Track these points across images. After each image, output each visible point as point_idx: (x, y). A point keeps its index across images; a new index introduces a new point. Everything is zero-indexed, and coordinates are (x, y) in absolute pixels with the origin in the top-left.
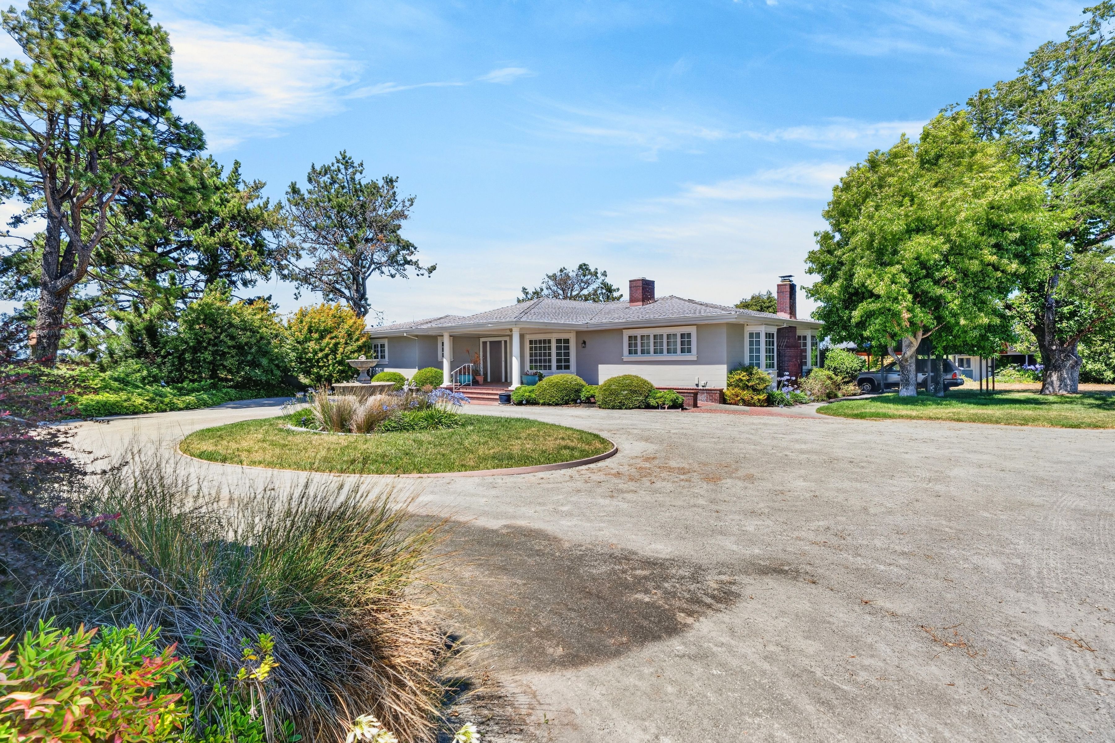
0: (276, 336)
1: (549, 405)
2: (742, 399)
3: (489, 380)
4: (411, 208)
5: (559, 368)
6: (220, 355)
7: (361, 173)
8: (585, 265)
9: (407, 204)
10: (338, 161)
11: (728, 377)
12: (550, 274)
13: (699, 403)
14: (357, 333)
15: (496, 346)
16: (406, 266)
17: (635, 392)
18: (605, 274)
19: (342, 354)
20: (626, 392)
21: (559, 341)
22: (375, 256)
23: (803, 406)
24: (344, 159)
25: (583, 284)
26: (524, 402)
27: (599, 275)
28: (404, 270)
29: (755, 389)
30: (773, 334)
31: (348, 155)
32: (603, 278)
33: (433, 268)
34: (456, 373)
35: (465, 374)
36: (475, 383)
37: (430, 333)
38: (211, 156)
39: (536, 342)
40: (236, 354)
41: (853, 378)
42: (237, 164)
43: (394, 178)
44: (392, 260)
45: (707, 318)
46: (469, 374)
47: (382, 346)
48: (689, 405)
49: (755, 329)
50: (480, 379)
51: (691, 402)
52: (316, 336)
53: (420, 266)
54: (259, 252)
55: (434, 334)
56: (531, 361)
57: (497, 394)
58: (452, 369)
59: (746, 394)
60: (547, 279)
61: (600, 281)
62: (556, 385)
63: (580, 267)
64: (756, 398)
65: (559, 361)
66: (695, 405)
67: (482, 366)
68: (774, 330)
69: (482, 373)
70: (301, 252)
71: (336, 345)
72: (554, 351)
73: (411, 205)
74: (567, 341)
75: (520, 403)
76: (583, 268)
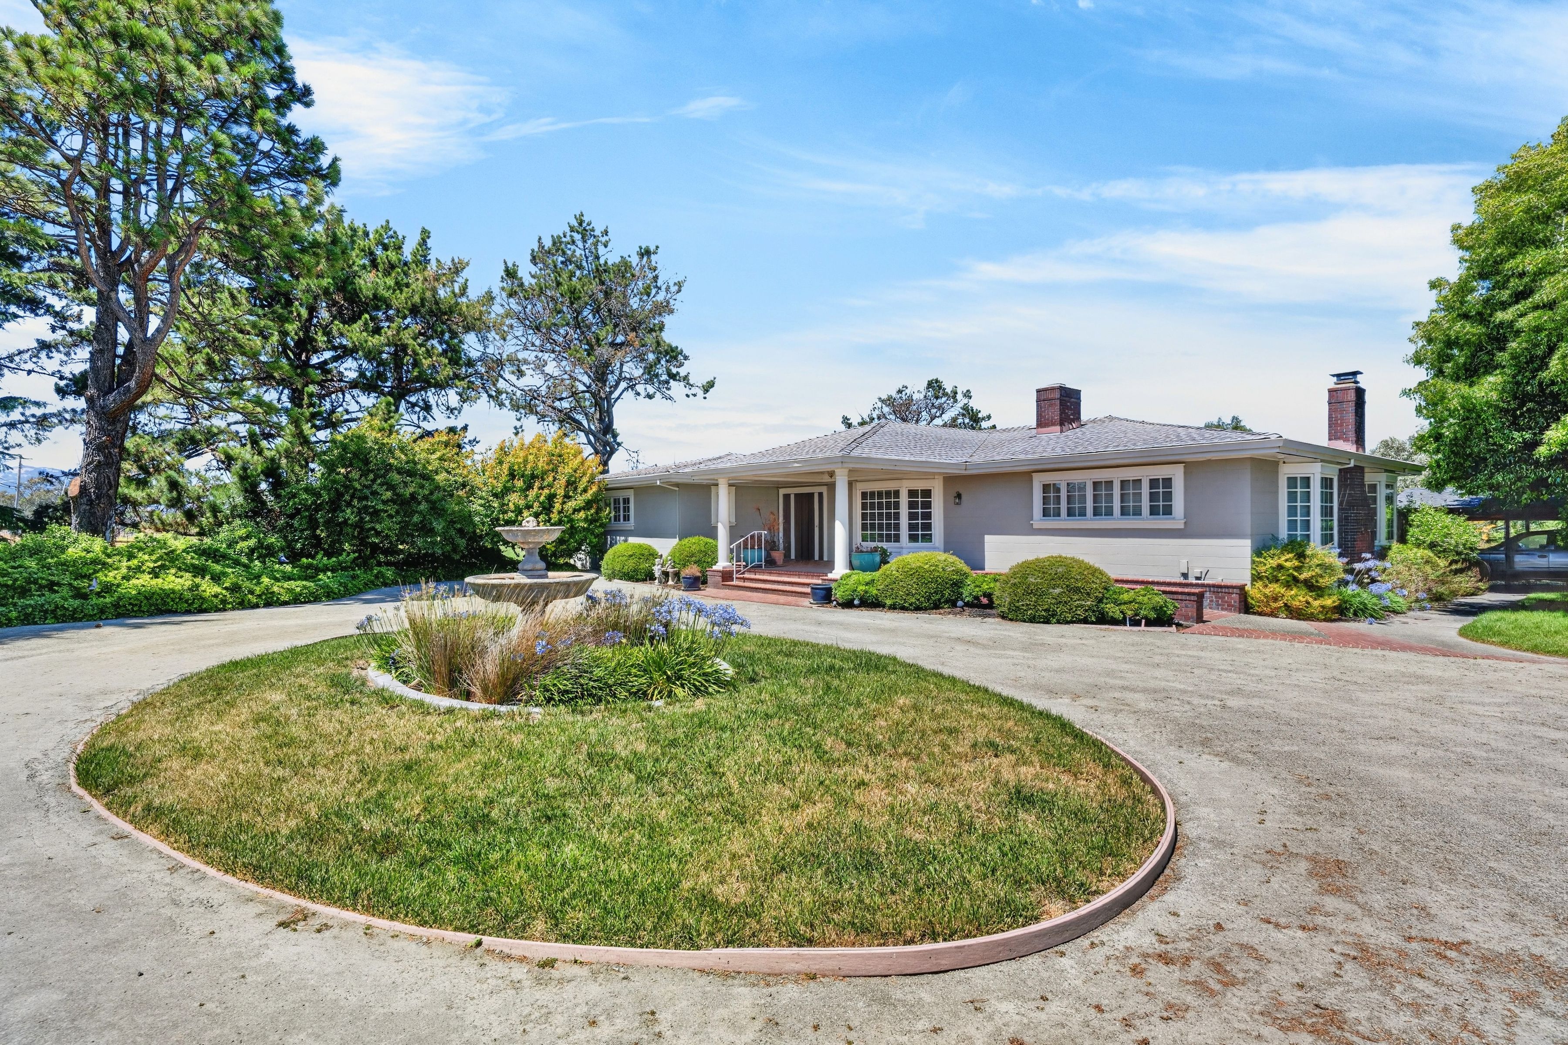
0: (464, 485)
1: (903, 608)
2: (1286, 605)
3: (793, 557)
4: (678, 296)
5: (913, 538)
6: (371, 514)
7: (606, 246)
8: (937, 381)
9: (674, 289)
10: (572, 229)
11: (1253, 562)
12: (884, 397)
13: (1207, 612)
14: (585, 480)
15: (805, 502)
16: (672, 383)
17: (1077, 590)
18: (968, 395)
19: (560, 512)
20: (1058, 591)
21: (912, 493)
22: (625, 368)
23: (1397, 619)
24: (580, 224)
25: (934, 411)
26: (856, 602)
27: (959, 396)
28: (669, 389)
29: (1311, 586)
30: (1331, 480)
31: (586, 219)
32: (965, 401)
33: (711, 385)
34: (739, 546)
35: (753, 548)
36: (771, 563)
37: (697, 480)
38: (388, 222)
39: (872, 494)
40: (397, 512)
41: (1471, 564)
42: (425, 235)
43: (652, 249)
44: (651, 374)
45: (1202, 450)
46: (760, 548)
47: (626, 501)
48: (1187, 618)
49: (1298, 470)
50: (778, 556)
51: (1192, 612)
52: (519, 484)
53: (691, 382)
54: (450, 360)
55: (705, 482)
56: (864, 527)
57: (808, 585)
58: (732, 538)
59: (1298, 597)
60: (879, 404)
61: (961, 404)
62: (915, 573)
63: (930, 384)
64: (1316, 603)
65: (912, 527)
66: (1200, 619)
67: (781, 535)
68: (1333, 473)
69: (781, 546)
70: (524, 368)
71: (551, 497)
72: (904, 511)
73: (679, 291)
74: (927, 493)
75: (848, 604)
76: (934, 385)
